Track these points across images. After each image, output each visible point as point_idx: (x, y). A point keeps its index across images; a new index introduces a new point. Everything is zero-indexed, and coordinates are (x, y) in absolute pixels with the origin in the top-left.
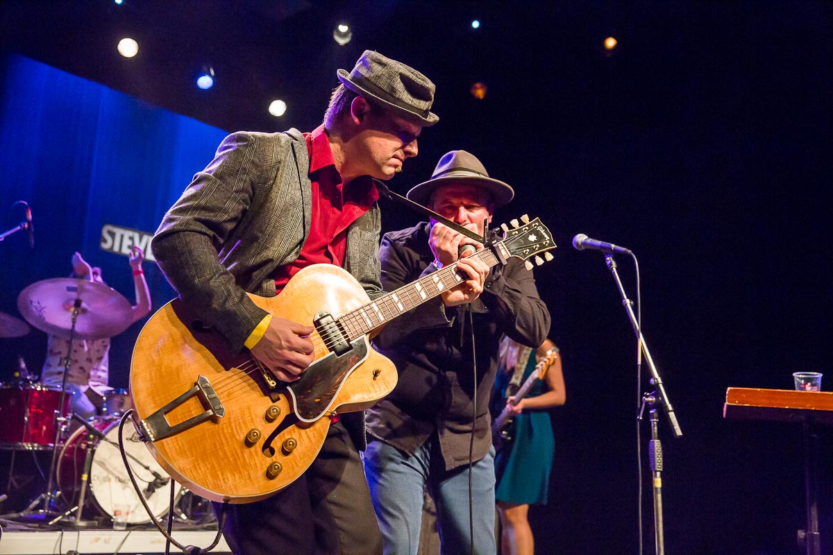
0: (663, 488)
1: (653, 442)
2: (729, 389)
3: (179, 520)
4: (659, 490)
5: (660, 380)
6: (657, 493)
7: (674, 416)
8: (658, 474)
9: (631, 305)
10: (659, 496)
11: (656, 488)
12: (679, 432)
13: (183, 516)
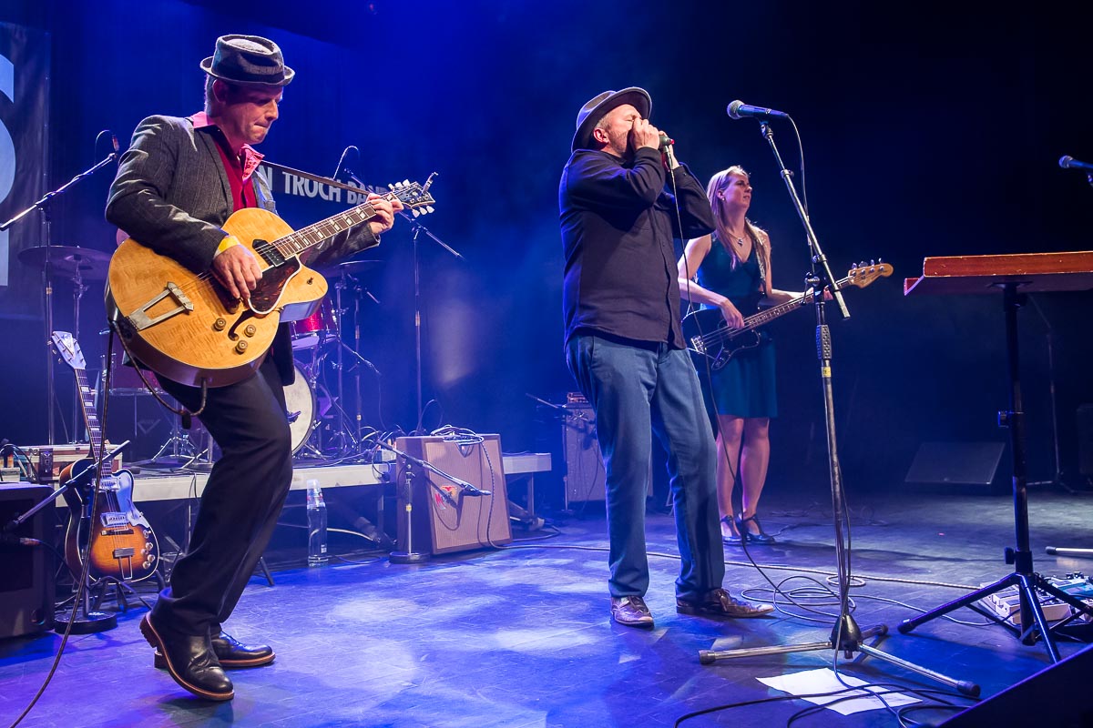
0: (832, 378)
1: (820, 328)
2: (926, 259)
3: (314, 456)
4: (829, 380)
5: (824, 259)
6: (826, 384)
7: (841, 296)
8: (827, 362)
9: (790, 176)
10: (829, 386)
11: (826, 378)
12: (847, 314)
13: (317, 452)
